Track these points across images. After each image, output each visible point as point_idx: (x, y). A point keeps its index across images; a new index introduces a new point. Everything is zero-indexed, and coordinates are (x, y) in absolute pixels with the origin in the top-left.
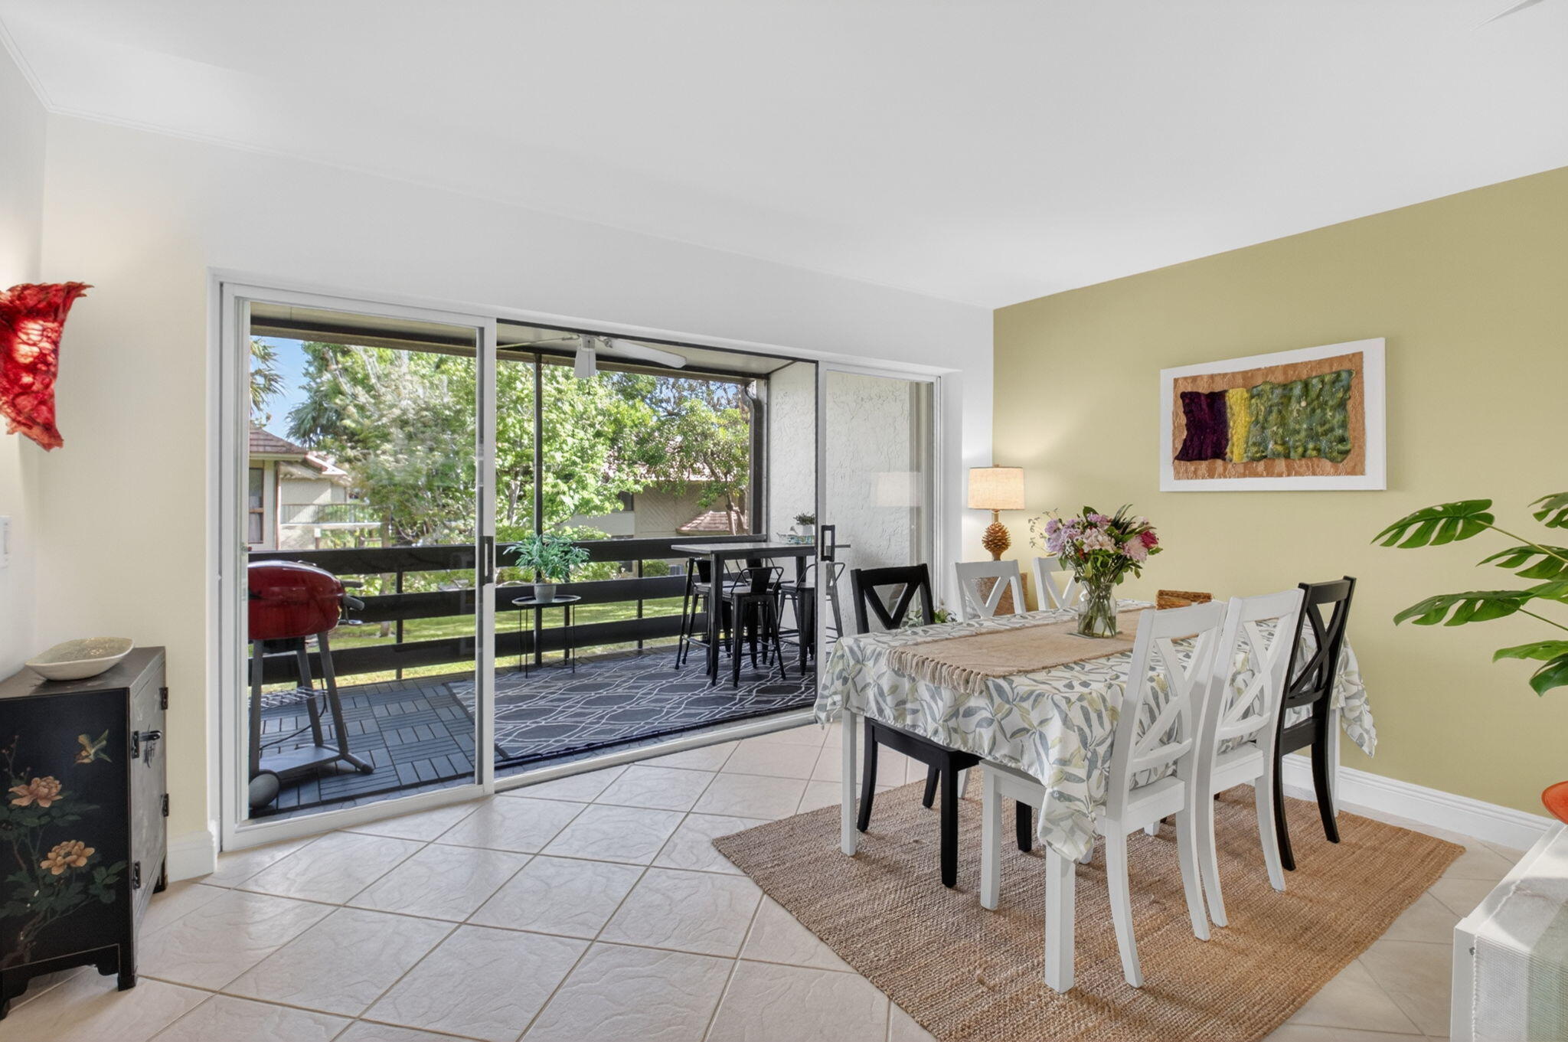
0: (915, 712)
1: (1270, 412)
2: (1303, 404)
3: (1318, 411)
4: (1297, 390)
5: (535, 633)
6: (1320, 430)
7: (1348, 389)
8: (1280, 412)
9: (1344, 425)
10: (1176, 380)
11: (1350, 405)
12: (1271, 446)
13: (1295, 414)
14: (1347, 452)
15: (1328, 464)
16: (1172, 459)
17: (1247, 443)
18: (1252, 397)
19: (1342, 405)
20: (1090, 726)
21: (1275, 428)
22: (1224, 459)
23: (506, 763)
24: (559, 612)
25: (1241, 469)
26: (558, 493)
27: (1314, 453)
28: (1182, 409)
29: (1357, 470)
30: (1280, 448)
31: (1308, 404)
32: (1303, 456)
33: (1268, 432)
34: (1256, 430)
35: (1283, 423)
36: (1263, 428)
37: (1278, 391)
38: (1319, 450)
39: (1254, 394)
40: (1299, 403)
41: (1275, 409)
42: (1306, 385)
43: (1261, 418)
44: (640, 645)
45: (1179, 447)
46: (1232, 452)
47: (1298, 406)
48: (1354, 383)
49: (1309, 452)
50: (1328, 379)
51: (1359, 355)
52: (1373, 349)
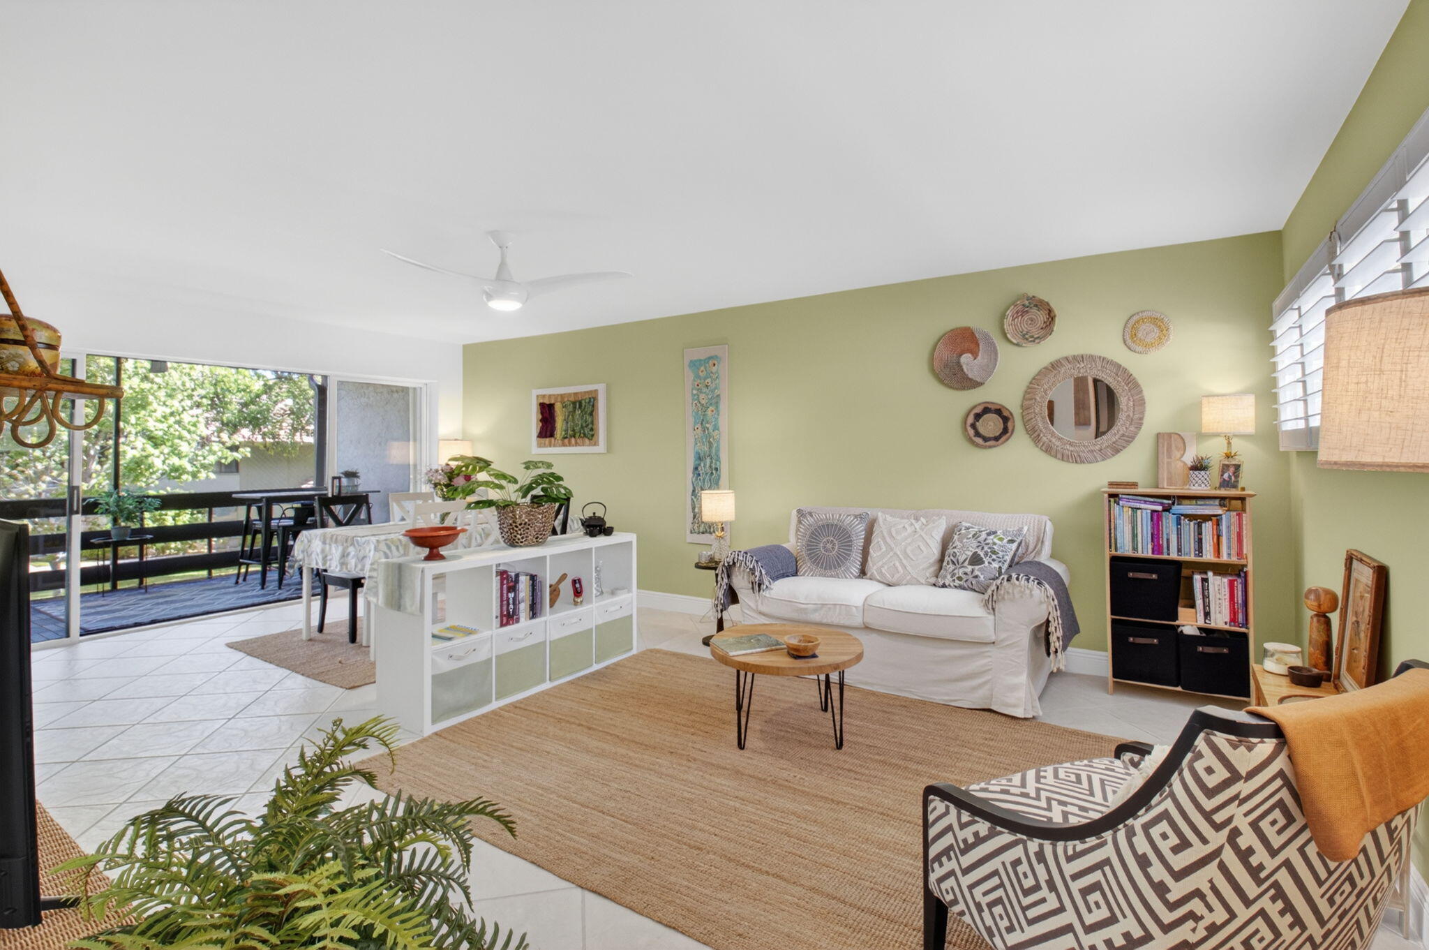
0: (331, 560)
1: (569, 415)
2: (580, 411)
3: (584, 416)
4: (578, 405)
5: (111, 566)
6: (585, 424)
7: (593, 406)
8: (572, 414)
9: (592, 423)
10: (538, 396)
11: (594, 414)
12: (569, 431)
13: (577, 416)
14: (593, 435)
15: (587, 440)
16: (536, 437)
17: (562, 429)
18: (563, 407)
19: (591, 414)
20: (391, 551)
21: (571, 423)
22: (554, 437)
23: (85, 632)
24: (135, 549)
25: (559, 442)
26: (147, 457)
27: (583, 436)
28: (540, 411)
29: (596, 444)
30: (572, 433)
32: (580, 437)
33: (568, 425)
34: (564, 423)
35: (573, 420)
36: (567, 423)
37: (572, 405)
38: (584, 434)
40: (578, 410)
42: (580, 403)
43: (566, 417)
44: (210, 573)
45: (539, 430)
46: (557, 434)
47: (578, 413)
48: (595, 403)
49: (581, 435)
50: (587, 401)
51: (596, 391)
52: (601, 388)
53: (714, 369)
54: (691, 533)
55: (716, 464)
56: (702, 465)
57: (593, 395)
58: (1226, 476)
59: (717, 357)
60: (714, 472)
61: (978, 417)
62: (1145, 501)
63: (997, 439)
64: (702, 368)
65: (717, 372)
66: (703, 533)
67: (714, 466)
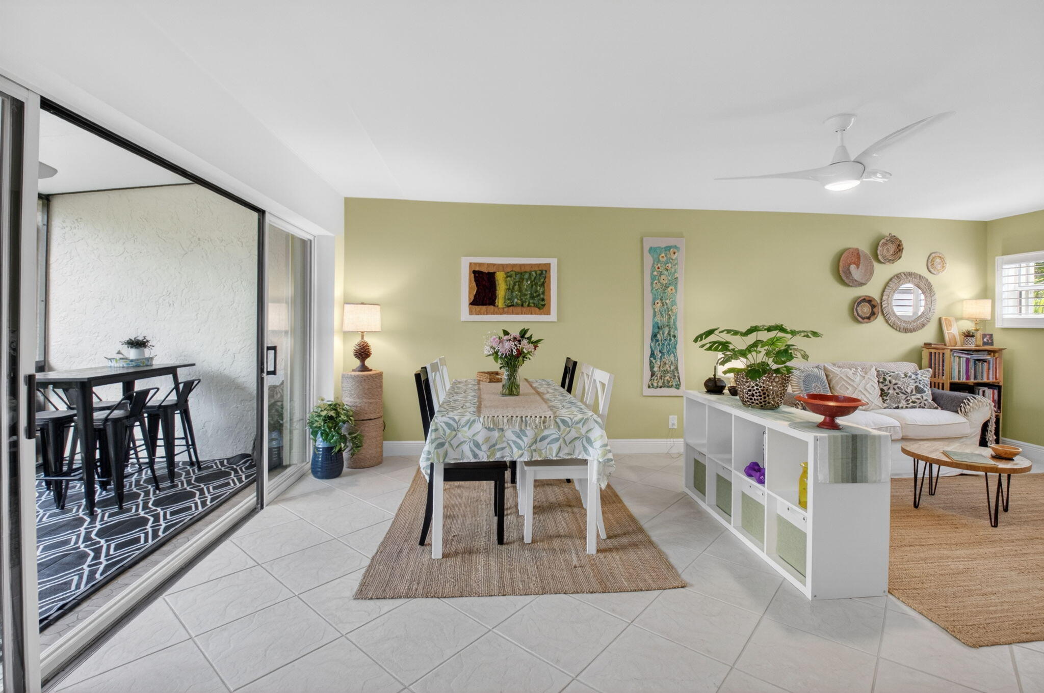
1: (515, 285)
2: (529, 282)
3: (534, 286)
4: (526, 276)
6: (535, 295)
7: (545, 278)
8: (519, 285)
9: (543, 293)
10: (471, 264)
11: (546, 285)
12: (516, 300)
13: (525, 287)
14: (544, 305)
15: (535, 309)
16: (468, 304)
17: (505, 299)
18: (507, 277)
19: (543, 284)
21: (517, 293)
22: (494, 306)
25: (501, 310)
27: (533, 305)
28: (473, 279)
29: (548, 313)
30: (519, 302)
31: (531, 282)
32: (529, 306)
33: (514, 294)
34: (509, 293)
35: (520, 291)
36: (512, 292)
37: (518, 276)
38: (534, 303)
39: (508, 276)
40: (527, 282)
41: (517, 284)
42: (530, 274)
43: (511, 287)
45: (472, 298)
46: (498, 302)
47: (526, 284)
48: (547, 275)
49: (531, 304)
50: (539, 272)
51: (549, 264)
52: (553, 262)
53: (674, 257)
54: (649, 387)
55: (674, 332)
56: (661, 332)
57: (544, 268)
58: (985, 340)
59: (675, 247)
60: (672, 339)
61: (859, 303)
62: (962, 353)
63: (869, 318)
64: (663, 255)
65: (677, 259)
66: (661, 387)
67: (672, 334)
